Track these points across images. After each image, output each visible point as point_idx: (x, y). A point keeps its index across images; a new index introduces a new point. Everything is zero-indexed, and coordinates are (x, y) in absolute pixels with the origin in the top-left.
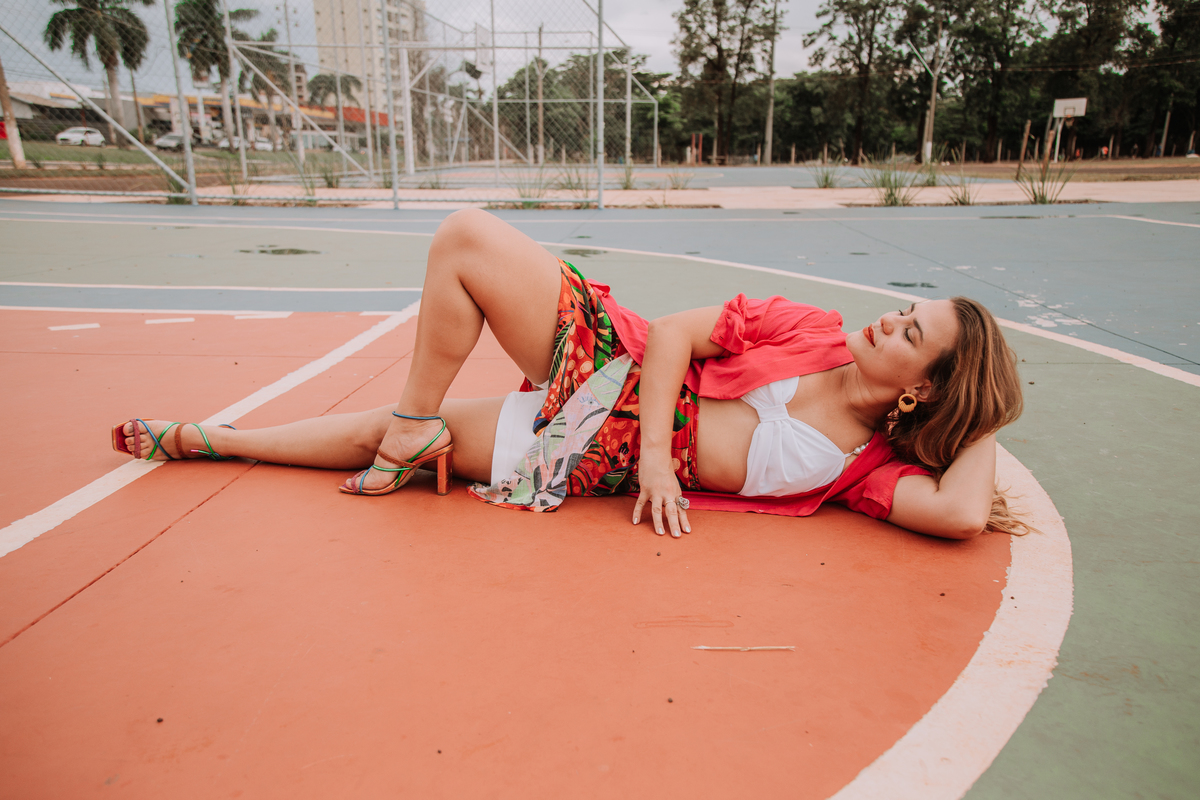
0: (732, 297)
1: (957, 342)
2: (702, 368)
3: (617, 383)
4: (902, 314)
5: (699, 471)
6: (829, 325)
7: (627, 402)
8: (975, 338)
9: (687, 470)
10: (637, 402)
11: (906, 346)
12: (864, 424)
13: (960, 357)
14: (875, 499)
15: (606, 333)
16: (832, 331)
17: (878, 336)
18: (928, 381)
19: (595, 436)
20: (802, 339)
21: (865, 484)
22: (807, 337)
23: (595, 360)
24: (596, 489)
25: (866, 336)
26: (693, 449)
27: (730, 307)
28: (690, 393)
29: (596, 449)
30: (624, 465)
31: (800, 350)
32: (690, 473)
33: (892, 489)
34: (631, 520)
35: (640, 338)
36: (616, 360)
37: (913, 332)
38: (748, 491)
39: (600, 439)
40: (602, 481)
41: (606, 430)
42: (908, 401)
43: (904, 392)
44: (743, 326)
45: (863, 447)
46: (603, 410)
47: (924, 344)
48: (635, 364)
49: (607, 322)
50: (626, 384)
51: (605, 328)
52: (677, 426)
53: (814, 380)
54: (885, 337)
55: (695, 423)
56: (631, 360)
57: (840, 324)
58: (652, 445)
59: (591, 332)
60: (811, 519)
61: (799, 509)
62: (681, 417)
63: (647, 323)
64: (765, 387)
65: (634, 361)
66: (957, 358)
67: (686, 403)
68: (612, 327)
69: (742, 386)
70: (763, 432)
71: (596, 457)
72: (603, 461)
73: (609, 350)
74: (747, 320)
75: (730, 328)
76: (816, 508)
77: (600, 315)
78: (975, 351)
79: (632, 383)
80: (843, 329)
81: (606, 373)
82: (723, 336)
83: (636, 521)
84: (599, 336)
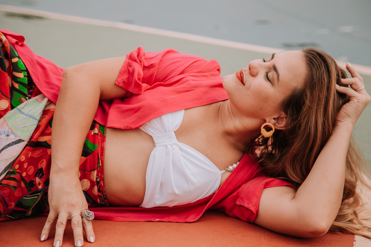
0: (133, 50)
1: (306, 84)
2: (110, 107)
3: (33, 118)
4: (264, 61)
5: (107, 189)
6: (210, 71)
7: (43, 134)
8: (321, 80)
9: (96, 188)
10: (50, 134)
11: (267, 85)
12: (235, 147)
13: (308, 94)
14: (246, 205)
15: (21, 75)
16: (212, 75)
17: (247, 77)
18: (283, 113)
19: (12, 164)
20: (187, 81)
21: (238, 193)
22: (190, 79)
23: (11, 99)
24: (13, 213)
25: (238, 77)
26: (101, 171)
27: (131, 57)
28: (98, 126)
29: (12, 176)
30: (40, 187)
31: (185, 89)
32: (99, 191)
33: (259, 198)
34: (39, 238)
35: (56, 82)
36: (33, 99)
37: (272, 74)
38: (147, 204)
39: (17, 167)
40: (19, 204)
41: (23, 158)
42: (268, 129)
43: (265, 121)
44: (142, 72)
45: (235, 166)
46: (20, 141)
47: (280, 83)
48: (50, 102)
49: (21, 66)
50: (42, 118)
51: (21, 71)
52: (86, 152)
53: (197, 112)
54: (252, 78)
55: (103, 149)
56: (46, 99)
57: (218, 70)
58: (60, 170)
59: (6, 74)
60: (197, 224)
61: (188, 217)
62: (90, 145)
63: (62, 70)
64: (158, 119)
65: (49, 100)
66: (306, 95)
67: (95, 134)
68: (27, 70)
69: (141, 119)
70: (157, 154)
71: (12, 183)
72: (20, 186)
73: (25, 91)
74: (145, 68)
75: (131, 74)
76: (201, 215)
77: (15, 60)
78: (320, 91)
79: (47, 117)
80: (222, 75)
81: (23, 110)
82: (125, 81)
83: (42, 239)
84: (14, 79)
